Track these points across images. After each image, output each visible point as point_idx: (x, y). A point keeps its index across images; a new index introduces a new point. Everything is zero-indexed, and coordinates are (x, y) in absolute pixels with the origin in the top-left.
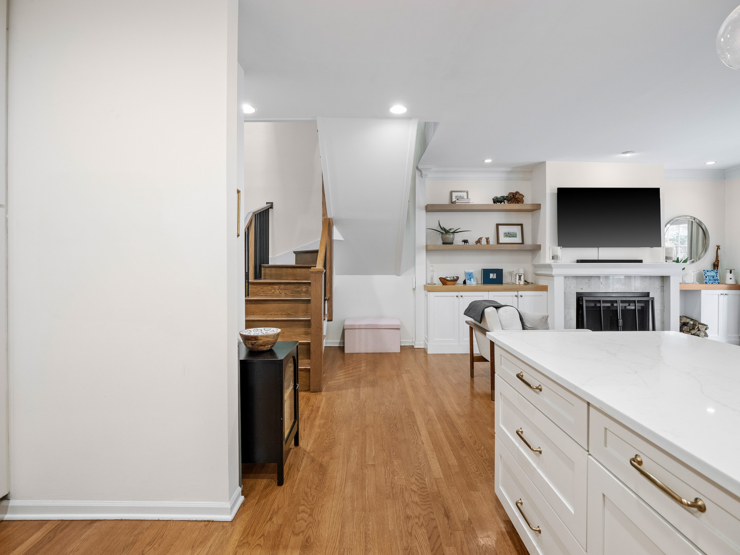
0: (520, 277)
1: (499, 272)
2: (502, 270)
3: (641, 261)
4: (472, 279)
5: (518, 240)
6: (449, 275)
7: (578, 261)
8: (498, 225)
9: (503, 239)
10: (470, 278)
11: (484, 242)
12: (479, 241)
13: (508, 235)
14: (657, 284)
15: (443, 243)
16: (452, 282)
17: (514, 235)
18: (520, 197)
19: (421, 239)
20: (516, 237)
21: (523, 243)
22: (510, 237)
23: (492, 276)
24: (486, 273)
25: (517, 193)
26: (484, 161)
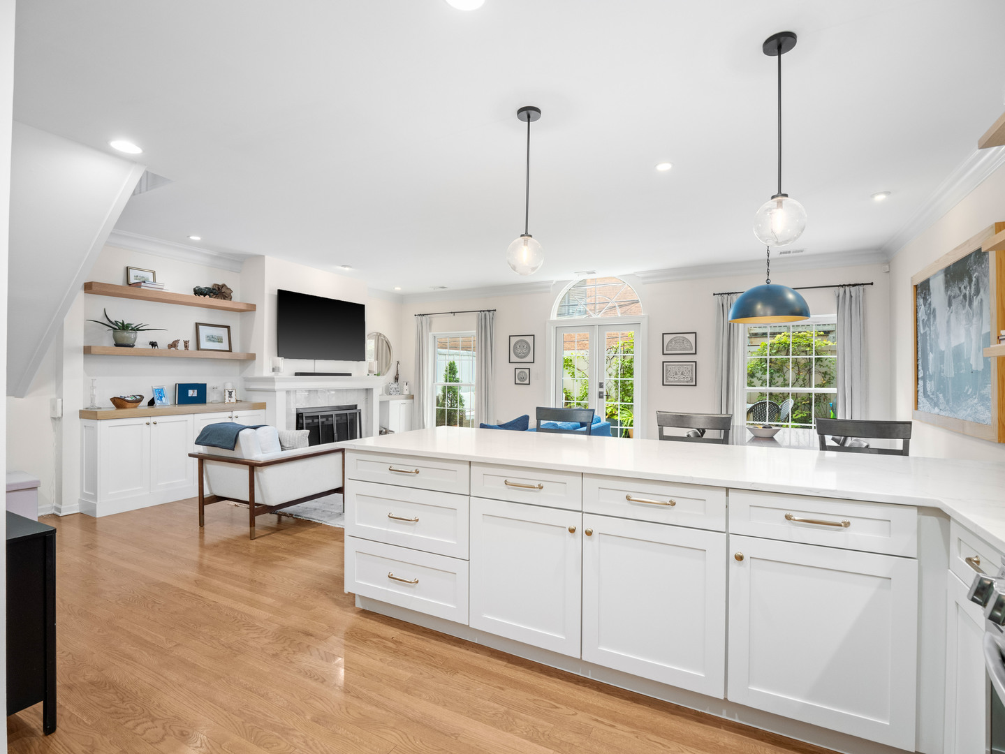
0: (230, 393)
1: (202, 388)
2: (204, 386)
3: (350, 375)
4: (163, 399)
5: (225, 346)
6: (127, 392)
7: (297, 374)
8: (197, 325)
9: (204, 344)
10: (161, 397)
11: (181, 346)
12: (174, 345)
13: (211, 339)
14: (363, 396)
15: (117, 345)
16: (134, 404)
17: (220, 340)
18: (228, 291)
19: (75, 335)
20: (222, 342)
21: (230, 351)
22: (214, 341)
23: (191, 393)
24: (183, 389)
25: (224, 286)
26: (189, 237)
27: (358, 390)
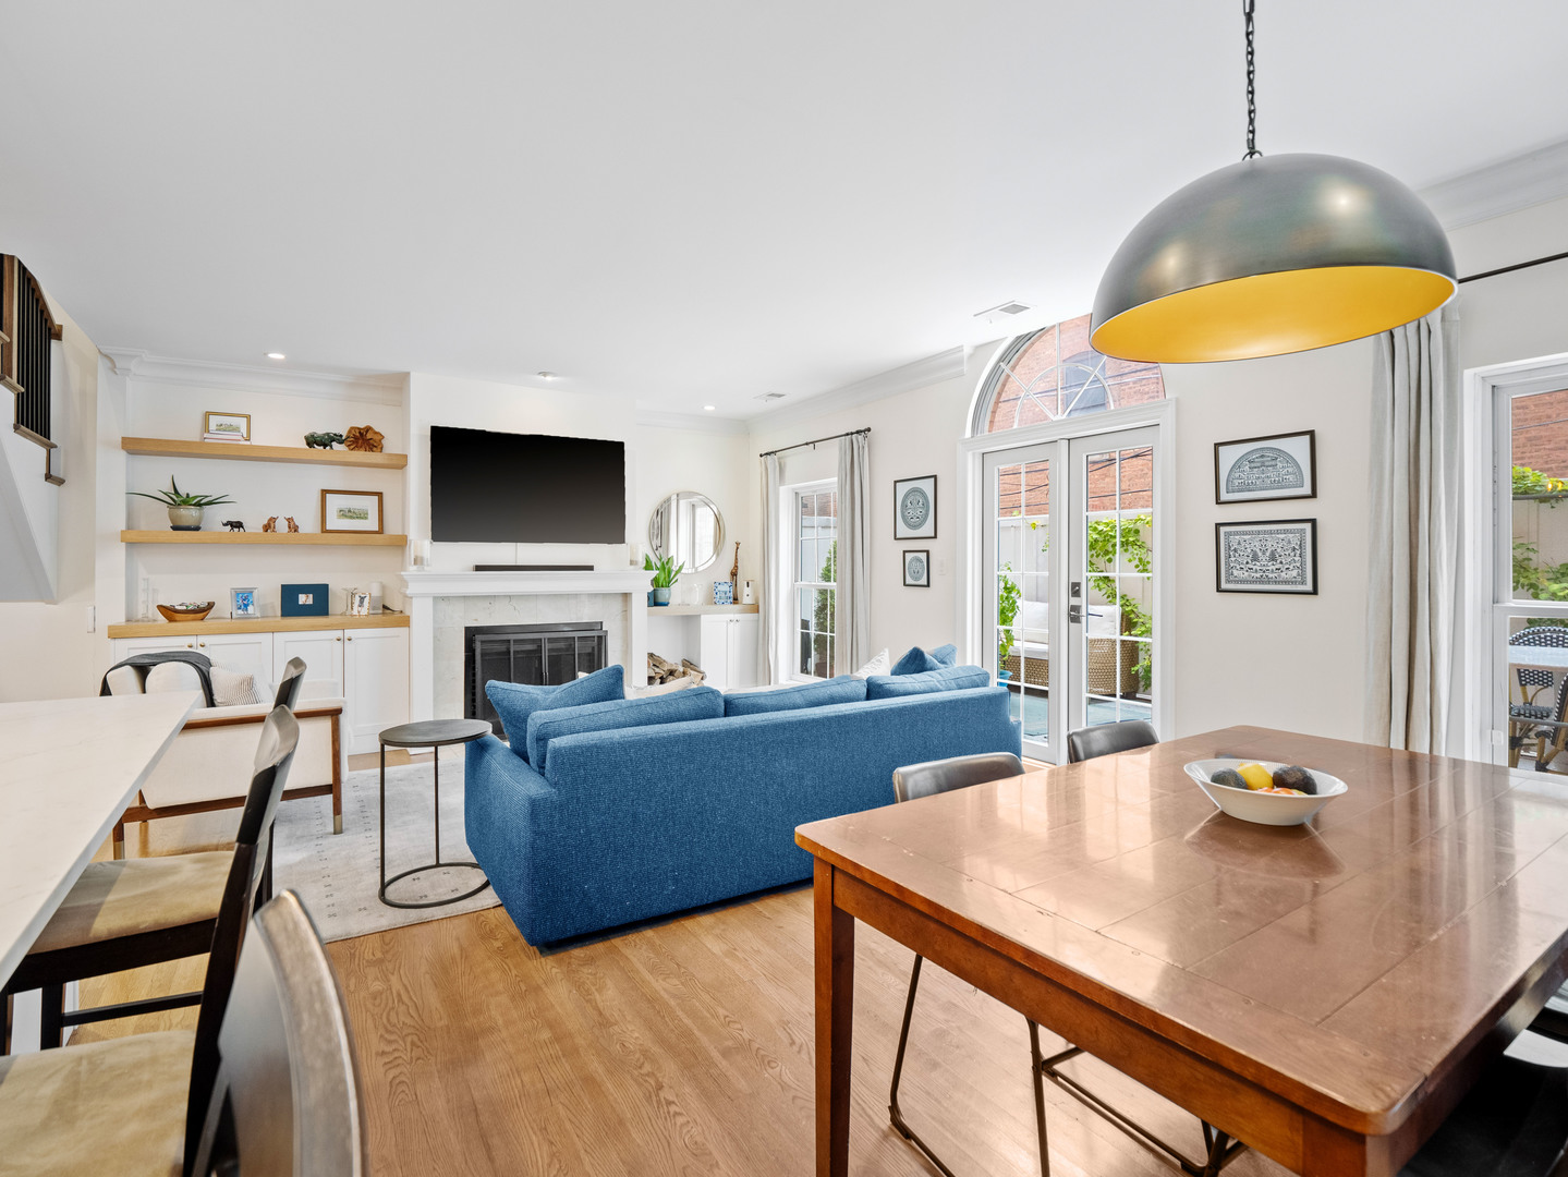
0: (362, 599)
1: (321, 592)
2: (325, 587)
3: (590, 568)
4: (252, 608)
5: (371, 524)
6: (176, 600)
7: (479, 568)
8: (325, 492)
9: (334, 523)
10: (246, 606)
12: (269, 527)
13: (347, 514)
14: (617, 606)
15: (175, 528)
16: (192, 616)
17: (362, 516)
18: (376, 437)
19: (113, 517)
20: (366, 518)
21: (381, 531)
22: (351, 517)
23: (305, 599)
24: (289, 593)
25: (368, 429)
26: (265, 354)
27: (605, 595)
